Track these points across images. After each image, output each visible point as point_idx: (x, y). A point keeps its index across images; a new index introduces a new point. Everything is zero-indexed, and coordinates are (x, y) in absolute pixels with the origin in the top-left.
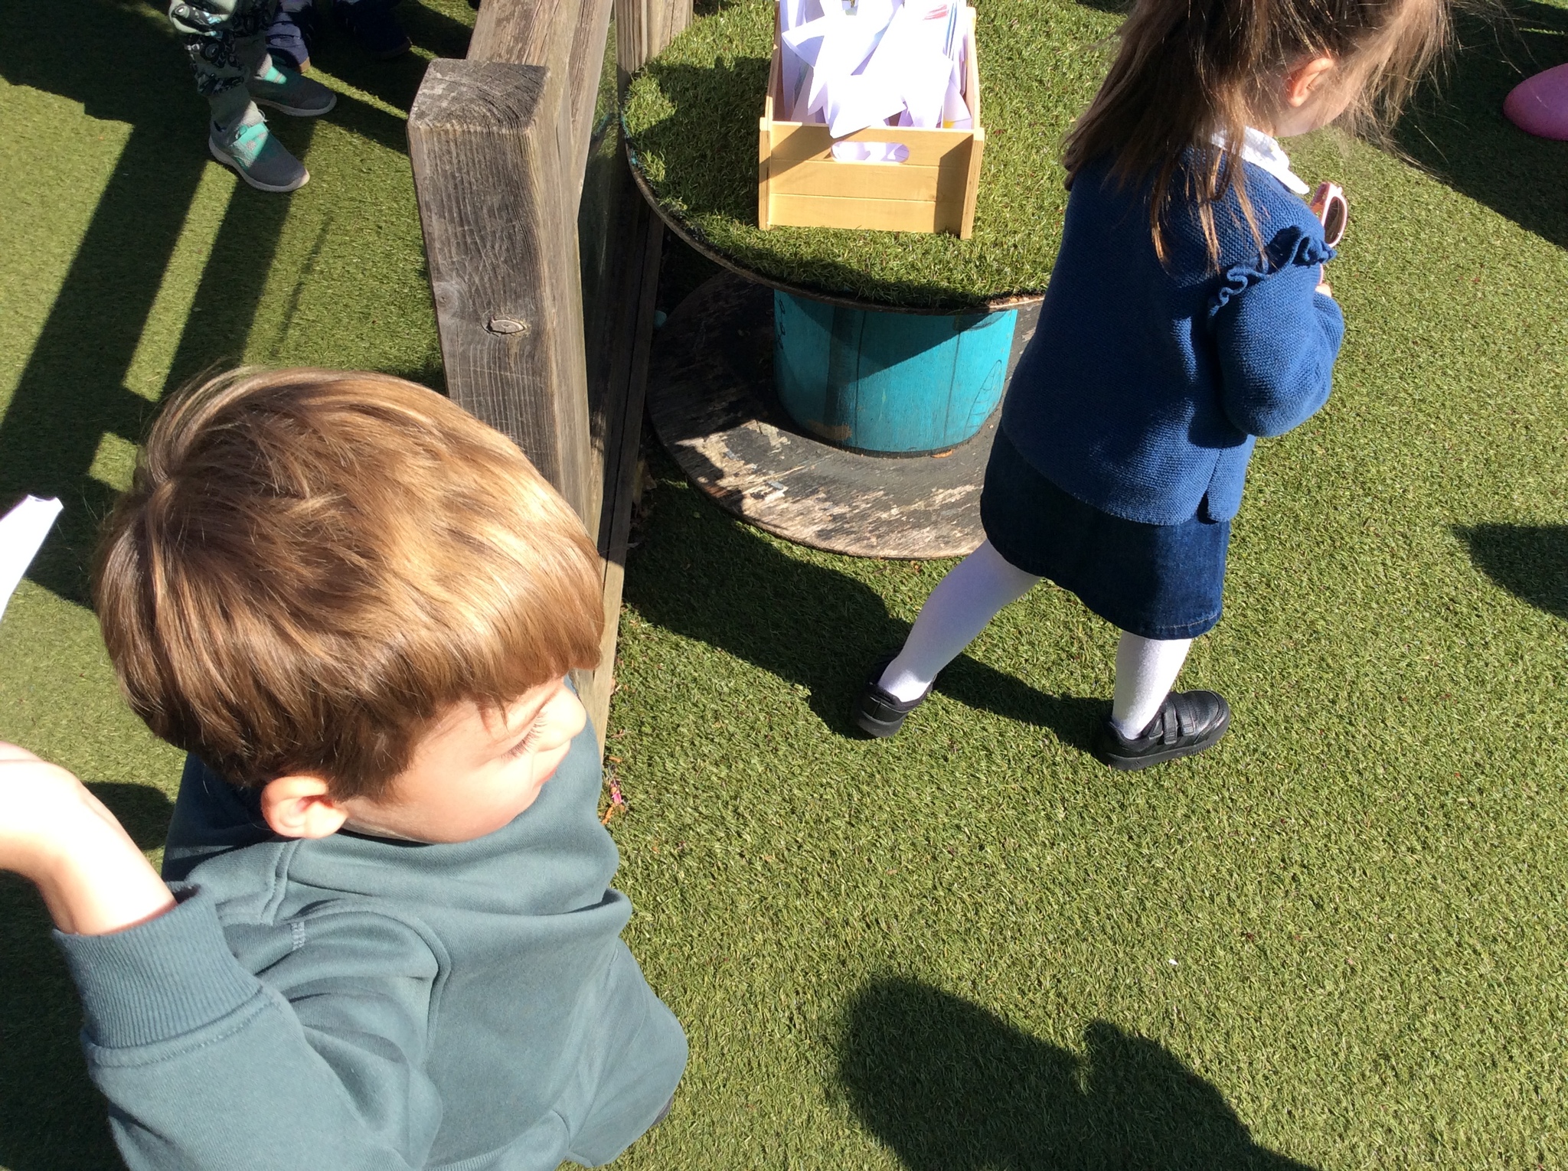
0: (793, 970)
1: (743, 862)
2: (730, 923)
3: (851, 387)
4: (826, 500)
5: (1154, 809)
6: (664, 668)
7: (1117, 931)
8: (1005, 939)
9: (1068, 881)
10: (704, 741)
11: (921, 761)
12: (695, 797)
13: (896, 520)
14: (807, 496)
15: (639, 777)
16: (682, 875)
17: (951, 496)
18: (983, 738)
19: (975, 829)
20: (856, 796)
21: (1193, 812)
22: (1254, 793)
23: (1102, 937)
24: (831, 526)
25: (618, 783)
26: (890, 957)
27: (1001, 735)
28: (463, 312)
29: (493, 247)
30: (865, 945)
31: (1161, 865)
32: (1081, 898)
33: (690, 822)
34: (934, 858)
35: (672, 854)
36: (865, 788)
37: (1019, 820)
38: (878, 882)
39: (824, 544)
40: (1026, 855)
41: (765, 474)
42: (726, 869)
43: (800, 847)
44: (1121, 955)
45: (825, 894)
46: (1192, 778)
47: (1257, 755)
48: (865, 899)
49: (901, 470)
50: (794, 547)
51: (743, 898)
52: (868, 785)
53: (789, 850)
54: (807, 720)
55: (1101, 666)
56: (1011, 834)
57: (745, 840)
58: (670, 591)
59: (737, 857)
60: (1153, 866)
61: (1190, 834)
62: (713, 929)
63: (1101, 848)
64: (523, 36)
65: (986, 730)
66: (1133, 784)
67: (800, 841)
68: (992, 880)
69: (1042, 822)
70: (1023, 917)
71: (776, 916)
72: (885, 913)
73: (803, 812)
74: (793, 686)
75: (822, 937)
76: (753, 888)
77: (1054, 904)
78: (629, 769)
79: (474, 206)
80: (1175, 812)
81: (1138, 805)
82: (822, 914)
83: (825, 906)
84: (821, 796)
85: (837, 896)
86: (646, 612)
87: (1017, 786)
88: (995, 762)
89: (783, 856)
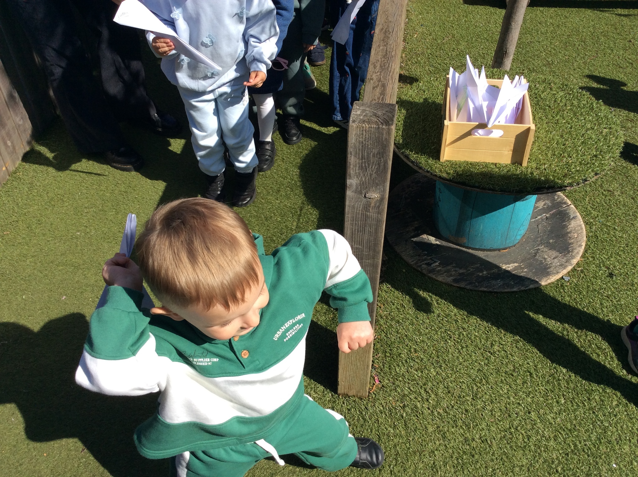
0: (452, 457)
1: (429, 411)
2: (425, 436)
3: (468, 222)
4: (456, 267)
5: (603, 402)
6: (394, 330)
7: (590, 451)
8: (541, 451)
9: (567, 428)
10: (411, 360)
11: (502, 376)
12: (409, 383)
13: (486, 276)
14: (448, 265)
15: (386, 373)
16: (404, 415)
17: (509, 267)
18: (528, 367)
19: (526, 405)
20: (475, 388)
21: (620, 403)
23: (583, 453)
24: (459, 277)
25: (377, 375)
26: (492, 455)
27: (536, 367)
28: (356, 190)
29: (372, 167)
30: (482, 450)
31: (607, 425)
32: (573, 436)
33: (407, 393)
34: (509, 416)
35: (400, 407)
36: (478, 384)
37: (545, 402)
38: (486, 424)
39: (456, 285)
40: (549, 417)
41: (431, 256)
42: (422, 414)
43: (453, 407)
44: (591, 461)
45: (464, 427)
48: (481, 430)
49: (487, 256)
51: (430, 426)
52: (480, 383)
53: (448, 408)
54: (452, 355)
55: (577, 340)
56: (542, 408)
57: (430, 402)
58: (395, 300)
59: (427, 409)
60: (604, 425)
61: (619, 412)
62: (418, 438)
63: (581, 416)
64: (383, 93)
65: (529, 364)
66: (593, 390)
67: (453, 404)
68: (535, 426)
69: (555, 404)
70: (548, 443)
71: (444, 434)
72: (489, 437)
73: (453, 393)
74: (446, 340)
75: (463, 445)
76: (434, 422)
77: (561, 438)
78: (381, 370)
79: (368, 153)
80: (612, 403)
81: (596, 399)
82: (463, 435)
83: (464, 432)
84: (461, 387)
85: (469, 428)
86: (386, 308)
87: (543, 388)
88: (534, 378)
89: (446, 410)
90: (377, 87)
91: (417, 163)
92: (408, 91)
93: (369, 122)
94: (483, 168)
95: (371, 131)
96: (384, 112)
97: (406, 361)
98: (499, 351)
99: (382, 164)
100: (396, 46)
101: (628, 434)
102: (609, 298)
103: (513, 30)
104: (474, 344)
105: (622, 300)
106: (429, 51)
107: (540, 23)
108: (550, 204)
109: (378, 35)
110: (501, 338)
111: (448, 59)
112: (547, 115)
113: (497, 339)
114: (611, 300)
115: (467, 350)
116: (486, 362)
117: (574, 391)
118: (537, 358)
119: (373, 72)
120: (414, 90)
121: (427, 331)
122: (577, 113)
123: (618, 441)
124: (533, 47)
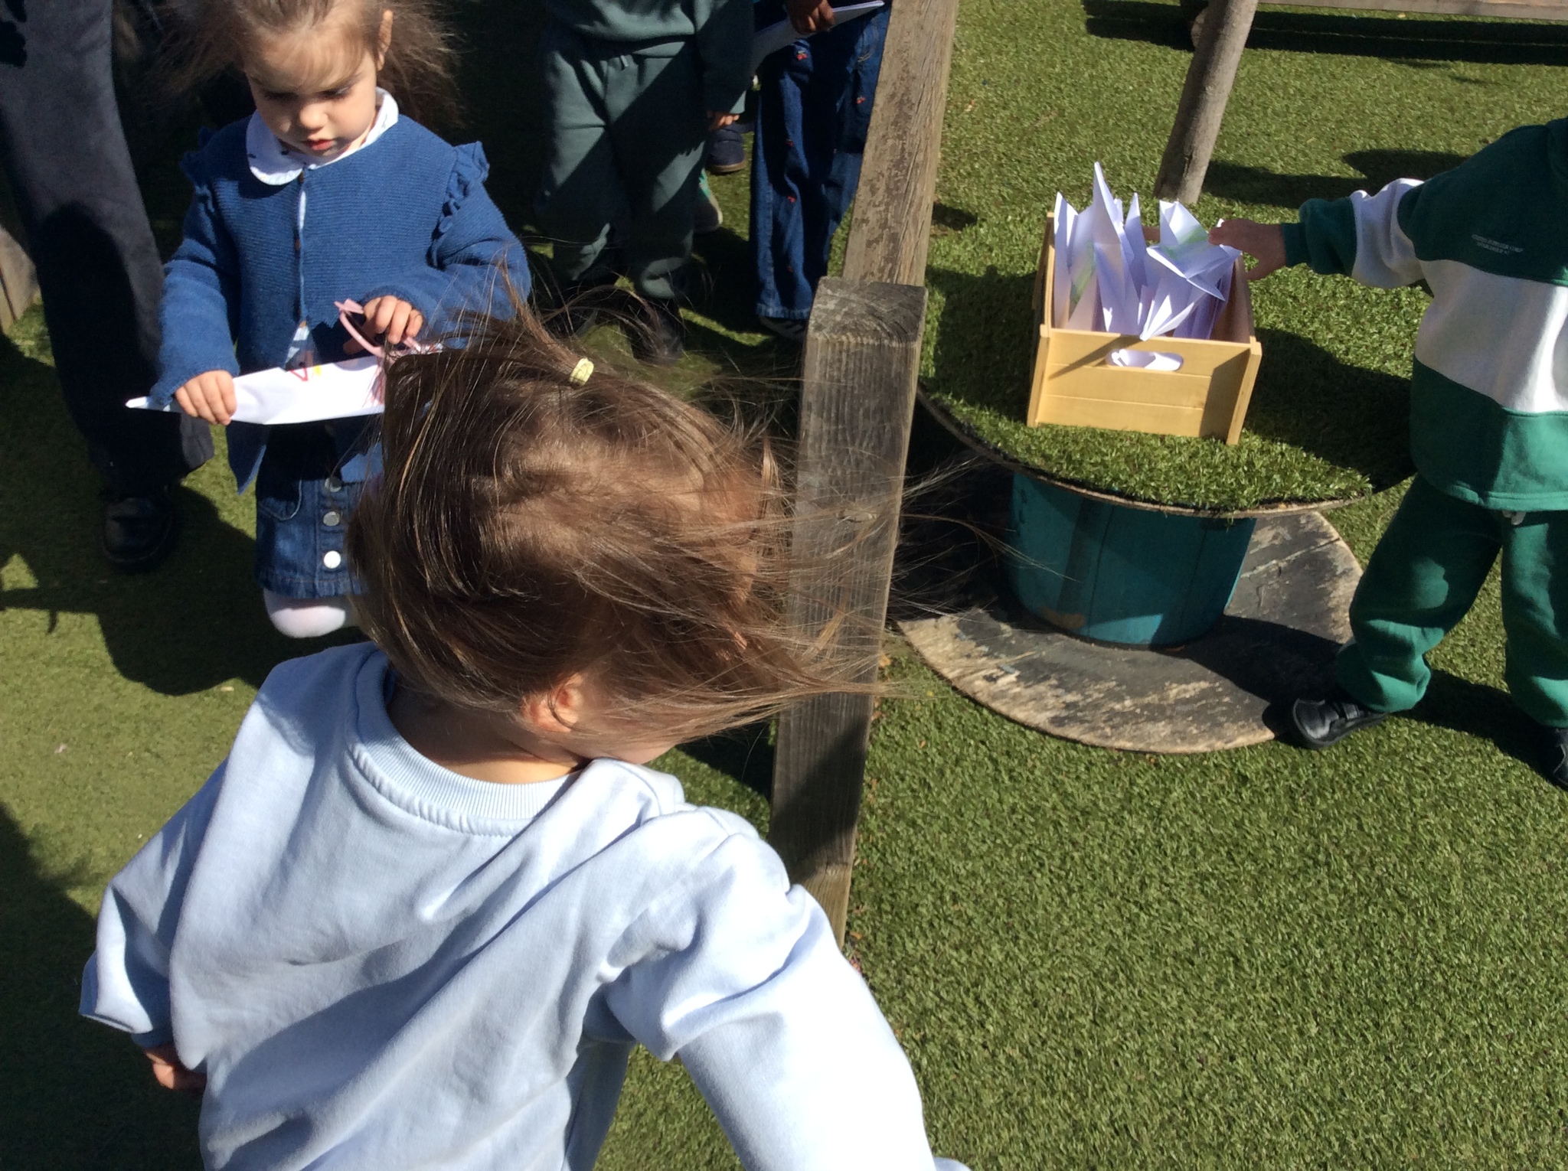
1: (986, 1054)
2: (974, 1116)
4: (1057, 687)
5: (1410, 1031)
6: (902, 845)
7: (1377, 1157)
8: (1260, 1158)
9: (1323, 1100)
10: (942, 922)
11: (1166, 963)
12: (936, 981)
13: (1132, 713)
14: (1039, 682)
15: (880, 955)
16: (925, 1062)
17: (1185, 691)
18: (1229, 943)
19: (1224, 1038)
20: (1100, 995)
21: (1451, 1036)
22: (1515, 1021)
23: (1360, 1162)
24: (1064, 714)
25: (858, 958)
28: (819, 499)
29: (861, 444)
30: (1114, 1153)
31: (1420, 1090)
32: (1337, 1119)
33: (931, 1007)
34: (1183, 1066)
35: (912, 1038)
36: (1108, 985)
37: (1270, 1032)
38: (1126, 1087)
39: (1057, 731)
40: (1279, 1070)
41: (997, 657)
42: (969, 1060)
43: (1044, 1043)
45: (1072, 1095)
46: (1449, 1000)
47: (1515, 982)
48: (1112, 1103)
49: (1132, 662)
50: (1027, 732)
51: (987, 1091)
52: (1112, 982)
53: (1033, 1045)
54: (1046, 910)
55: (1350, 877)
56: (1263, 1048)
57: (988, 1031)
58: (905, 768)
59: (980, 1048)
60: (1412, 1091)
61: (1449, 1059)
62: (959, 1123)
63: (1356, 1069)
64: (892, 258)
65: (1233, 935)
66: (1385, 1002)
67: (1044, 1036)
68: (1245, 1093)
69: (1294, 1037)
70: (1278, 1135)
71: (1022, 1113)
72: (1133, 1120)
73: (1046, 1007)
74: (1030, 873)
75: (1069, 1140)
76: (998, 1082)
77: (1310, 1123)
78: (869, 946)
79: (851, 408)
80: (1431, 1035)
81: (1393, 1025)
82: (1069, 1116)
83: (1072, 1108)
84: (1064, 991)
85: (1083, 1098)
86: (883, 788)
87: (1266, 997)
88: (1244, 970)
89: (1027, 1051)
90: (877, 241)
91: (970, 428)
92: (950, 247)
93: (857, 330)
94: (1132, 445)
95: (862, 352)
96: (895, 306)
97: (931, 925)
98: (1159, 901)
99: (887, 436)
100: (927, 139)
101: (1472, 1115)
102: (1428, 773)
103: (1209, 105)
104: (1100, 882)
105: (1458, 777)
106: (1001, 148)
107: (1271, 89)
108: (1288, 537)
109: (881, 110)
110: (1165, 868)
111: (1047, 169)
112: (1289, 320)
113: (1155, 872)
114: (1433, 779)
115: (1082, 897)
116: (1128, 928)
117: (1342, 1004)
118: (1251, 919)
119: (869, 204)
120: (966, 246)
121: (984, 848)
122: (1361, 317)
123: (1447, 1133)
124: (1253, 147)
